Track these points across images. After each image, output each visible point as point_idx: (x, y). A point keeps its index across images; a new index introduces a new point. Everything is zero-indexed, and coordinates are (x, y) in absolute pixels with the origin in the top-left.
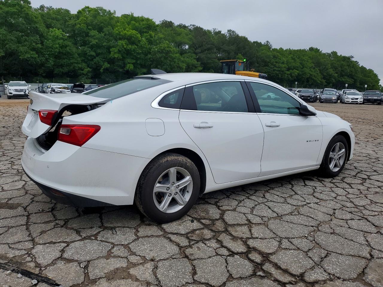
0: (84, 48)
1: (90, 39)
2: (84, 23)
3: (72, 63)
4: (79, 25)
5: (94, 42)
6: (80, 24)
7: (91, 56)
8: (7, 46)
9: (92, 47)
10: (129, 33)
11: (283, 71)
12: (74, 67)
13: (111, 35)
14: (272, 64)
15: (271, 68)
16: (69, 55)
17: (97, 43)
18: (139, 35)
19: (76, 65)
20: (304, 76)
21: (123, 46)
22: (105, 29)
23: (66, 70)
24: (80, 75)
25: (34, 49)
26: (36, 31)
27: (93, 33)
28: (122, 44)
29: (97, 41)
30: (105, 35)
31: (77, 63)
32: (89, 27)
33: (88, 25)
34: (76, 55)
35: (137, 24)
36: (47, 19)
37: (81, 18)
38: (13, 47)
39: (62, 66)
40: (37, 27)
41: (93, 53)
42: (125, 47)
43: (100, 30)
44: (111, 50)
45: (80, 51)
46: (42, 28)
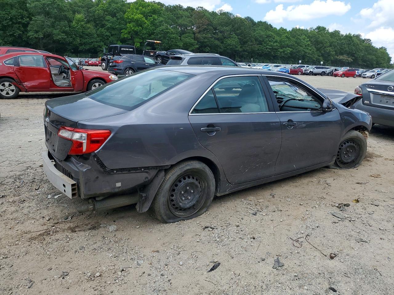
0: (102, 30)
1: (106, 23)
2: (102, 10)
3: (92, 42)
4: (97, 11)
5: (109, 25)
6: (99, 11)
7: (107, 36)
8: (45, 30)
9: (108, 29)
10: (136, 17)
11: (276, 49)
12: (94, 46)
13: (122, 19)
14: (265, 43)
15: (265, 46)
16: (90, 35)
17: (111, 26)
18: (144, 19)
19: (95, 43)
20: (298, 54)
21: (131, 28)
22: (117, 14)
23: (87, 47)
24: (99, 52)
25: (64, 32)
26: (66, 18)
27: (108, 17)
28: (130, 26)
29: (111, 24)
30: (118, 19)
31: (97, 42)
32: (106, 13)
33: (105, 11)
34: (96, 36)
35: (144, 9)
36: (75, 7)
37: (99, 6)
38: (49, 30)
39: (85, 44)
40: (66, 15)
41: (108, 34)
42: (133, 29)
43: (114, 15)
44: (122, 31)
45: (98, 32)
46: (69, 15)
